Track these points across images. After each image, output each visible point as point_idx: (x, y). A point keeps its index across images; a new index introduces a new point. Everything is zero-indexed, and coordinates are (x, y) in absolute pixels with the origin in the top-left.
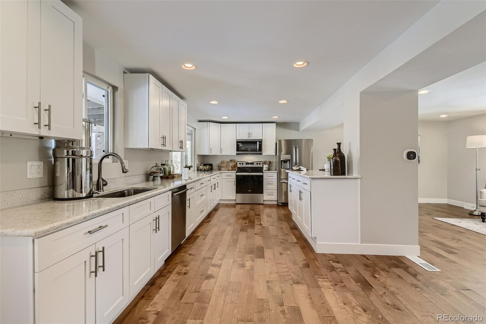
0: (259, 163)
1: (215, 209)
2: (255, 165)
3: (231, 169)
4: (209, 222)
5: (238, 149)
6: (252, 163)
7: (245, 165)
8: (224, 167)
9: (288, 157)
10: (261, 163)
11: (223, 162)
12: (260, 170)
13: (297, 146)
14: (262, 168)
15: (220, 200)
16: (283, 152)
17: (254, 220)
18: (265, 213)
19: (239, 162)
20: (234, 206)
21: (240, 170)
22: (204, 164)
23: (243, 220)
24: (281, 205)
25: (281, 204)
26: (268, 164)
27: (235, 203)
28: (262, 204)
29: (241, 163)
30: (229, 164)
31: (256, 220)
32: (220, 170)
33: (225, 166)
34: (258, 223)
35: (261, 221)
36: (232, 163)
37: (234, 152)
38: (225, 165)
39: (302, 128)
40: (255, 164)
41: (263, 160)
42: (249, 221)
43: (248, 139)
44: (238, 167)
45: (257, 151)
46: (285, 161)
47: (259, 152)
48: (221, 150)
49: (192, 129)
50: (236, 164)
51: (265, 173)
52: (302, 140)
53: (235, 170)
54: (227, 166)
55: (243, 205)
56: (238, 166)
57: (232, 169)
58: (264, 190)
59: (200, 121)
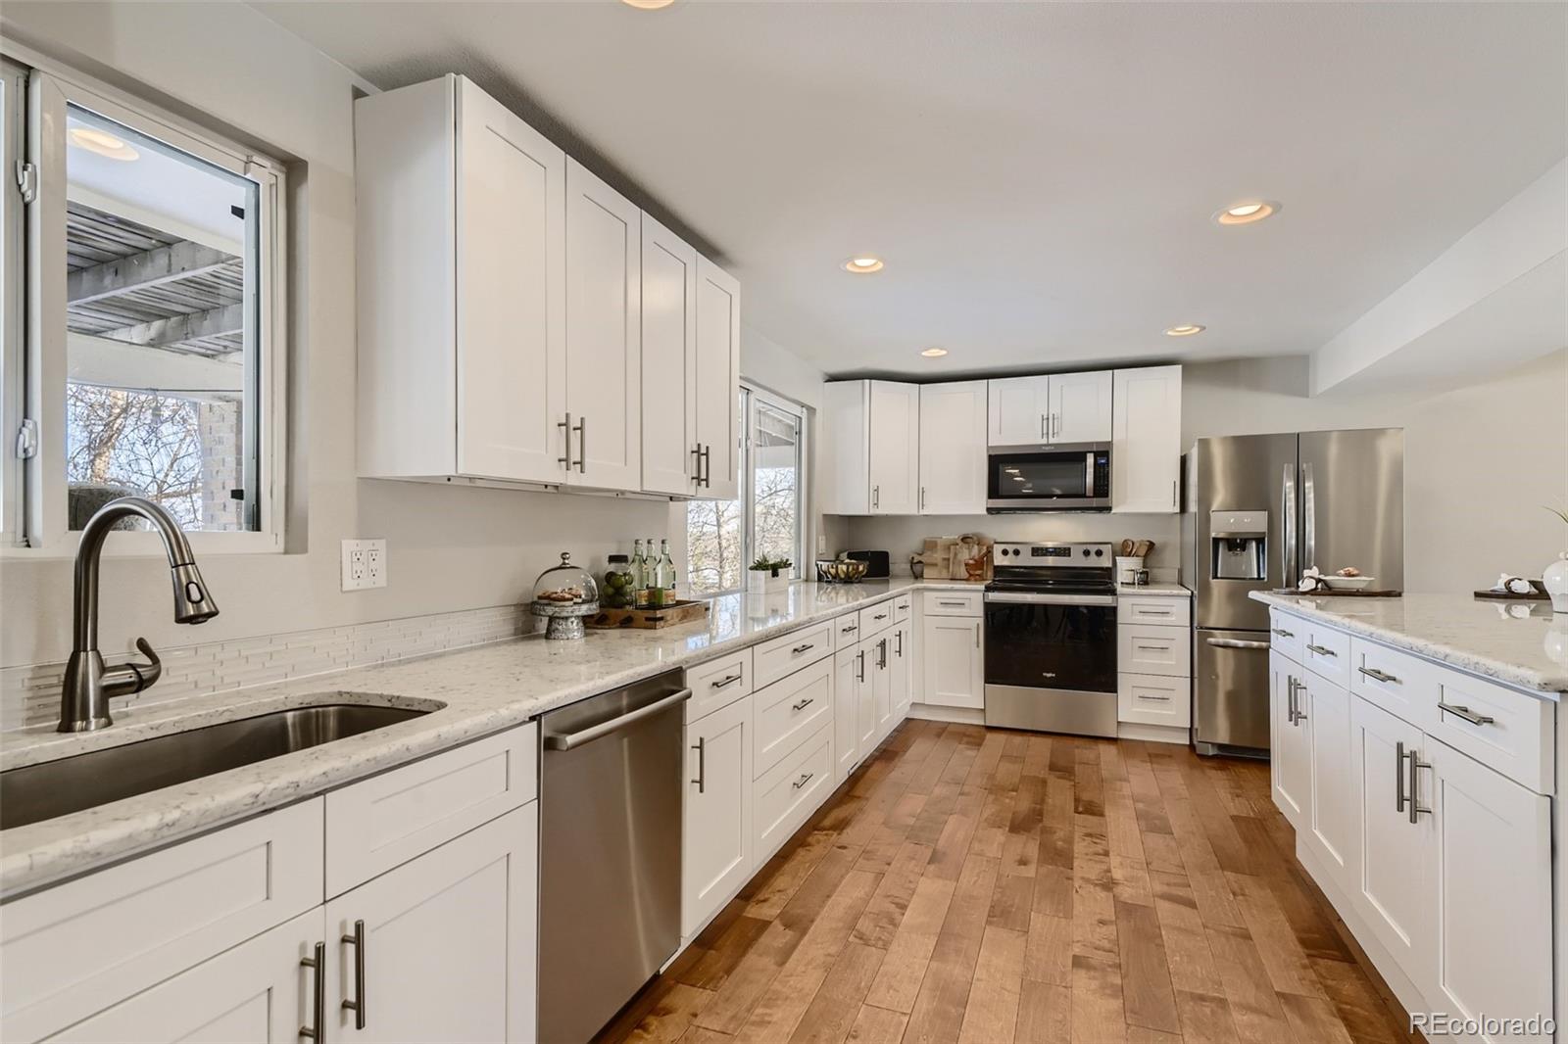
0: (1093, 549)
1: (888, 753)
2: (1076, 560)
3: (966, 575)
4: (841, 826)
5: (994, 492)
6: (1064, 552)
7: (1027, 560)
8: (935, 565)
9: (1253, 521)
10: (1107, 550)
11: (929, 545)
12: (1101, 580)
13: (1304, 466)
14: (1109, 573)
15: (913, 704)
16: (1220, 496)
17: (1070, 841)
18: (1129, 802)
19: (1003, 547)
20: (974, 736)
21: (1008, 578)
22: (848, 554)
23: (1015, 838)
24: (1213, 757)
25: (1211, 752)
26: (1143, 552)
27: (982, 723)
28: (1113, 740)
29: (1010, 548)
30: (956, 554)
31: (1080, 847)
32: (918, 576)
33: (939, 561)
34: (1093, 871)
35: (1106, 854)
36: (970, 550)
37: (976, 501)
38: (938, 556)
39: (1327, 377)
40: (1076, 552)
41: (1118, 538)
42: (1043, 847)
43: (1044, 441)
44: (996, 567)
45: (1084, 496)
46: (1236, 543)
47: (1096, 502)
48: (921, 492)
49: (797, 410)
50: (986, 555)
51: (1123, 595)
52: (1323, 436)
53: (981, 578)
54: (949, 559)
55: (1018, 739)
56: (996, 563)
57: (971, 575)
58: (1119, 675)
59: (834, 378)
